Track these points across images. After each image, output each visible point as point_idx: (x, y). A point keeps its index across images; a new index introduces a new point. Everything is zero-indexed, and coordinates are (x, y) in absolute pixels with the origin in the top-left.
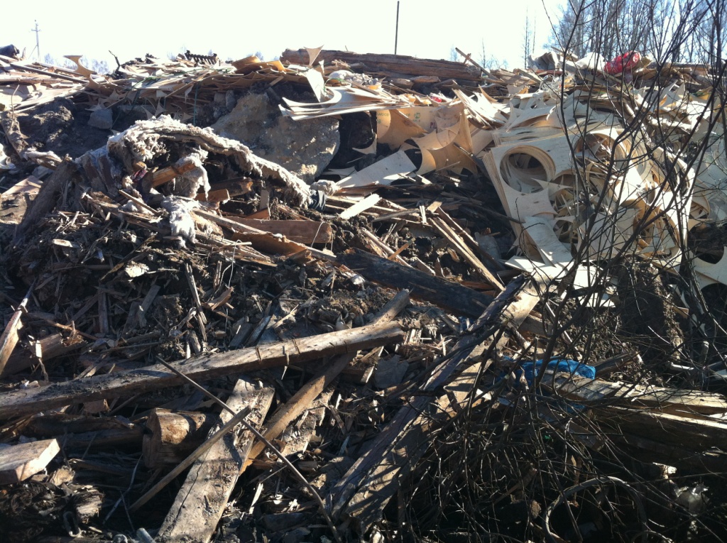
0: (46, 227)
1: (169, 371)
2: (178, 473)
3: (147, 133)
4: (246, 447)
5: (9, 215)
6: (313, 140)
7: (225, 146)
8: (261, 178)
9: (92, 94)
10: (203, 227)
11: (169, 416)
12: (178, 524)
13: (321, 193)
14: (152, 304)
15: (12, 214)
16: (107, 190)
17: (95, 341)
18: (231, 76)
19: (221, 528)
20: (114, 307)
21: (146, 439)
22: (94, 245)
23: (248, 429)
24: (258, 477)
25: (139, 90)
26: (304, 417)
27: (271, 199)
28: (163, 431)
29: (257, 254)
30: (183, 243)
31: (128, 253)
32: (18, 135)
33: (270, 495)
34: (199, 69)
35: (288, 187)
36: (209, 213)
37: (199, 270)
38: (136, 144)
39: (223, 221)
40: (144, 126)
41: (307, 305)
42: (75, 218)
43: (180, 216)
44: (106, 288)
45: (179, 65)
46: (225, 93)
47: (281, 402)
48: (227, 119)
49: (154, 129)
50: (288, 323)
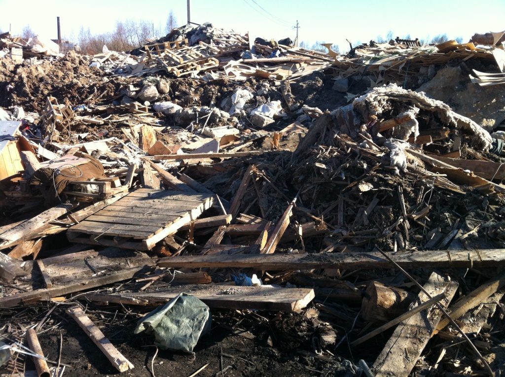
0: (310, 155)
1: (385, 258)
2: (387, 328)
3: (380, 96)
4: (436, 321)
5: (284, 145)
6: (494, 100)
7: (432, 105)
8: (456, 128)
9: (335, 69)
10: (411, 161)
11: (383, 288)
12: (386, 363)
13: (500, 141)
14: (373, 211)
15: (286, 145)
16: (350, 133)
17: (334, 230)
18: (435, 55)
19: (415, 373)
20: (348, 210)
21: (365, 300)
22: (340, 168)
23: (438, 309)
24: (442, 344)
25: (367, 65)
26: (480, 308)
27: (462, 144)
28: (379, 297)
29: (451, 183)
30: (398, 171)
31: (361, 175)
32: (290, 95)
33: (451, 359)
34: (410, 50)
35: (475, 136)
36: (416, 152)
37: (407, 191)
38: (372, 103)
39: (426, 158)
40: (379, 91)
41: (488, 225)
42: (329, 150)
43: (397, 153)
44: (344, 196)
45: (395, 48)
46: (428, 67)
47: (463, 294)
48: (428, 85)
49: (385, 93)
50: (471, 236)
